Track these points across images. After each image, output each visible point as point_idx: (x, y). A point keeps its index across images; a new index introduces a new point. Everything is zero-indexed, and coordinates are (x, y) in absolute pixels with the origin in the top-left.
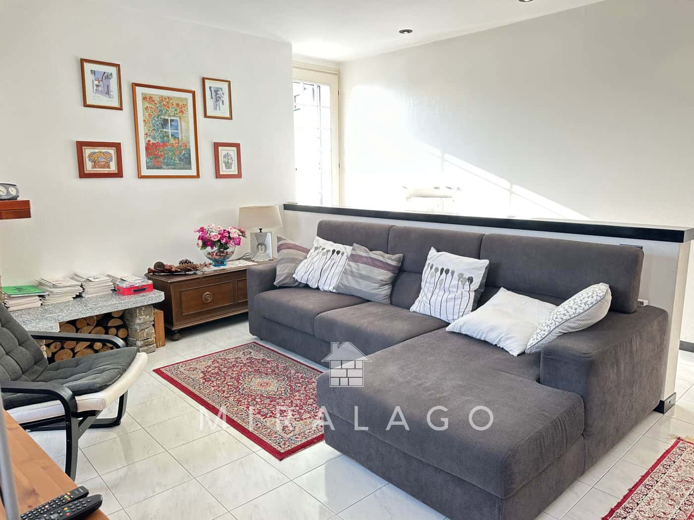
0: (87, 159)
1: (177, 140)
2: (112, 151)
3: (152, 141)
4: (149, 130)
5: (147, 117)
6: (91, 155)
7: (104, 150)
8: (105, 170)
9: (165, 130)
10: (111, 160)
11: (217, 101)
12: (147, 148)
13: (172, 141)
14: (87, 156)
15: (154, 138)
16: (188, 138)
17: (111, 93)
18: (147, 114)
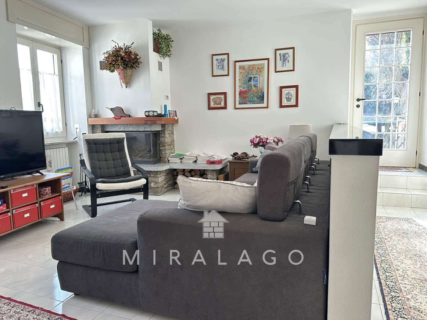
0: (212, 101)
1: (256, 88)
2: (222, 97)
3: (243, 90)
4: (241, 84)
5: (241, 77)
6: (213, 99)
7: (219, 96)
8: (219, 106)
9: (250, 83)
10: (222, 101)
11: (284, 61)
12: (240, 94)
13: (254, 88)
14: (212, 100)
15: (244, 88)
16: (263, 86)
17: (224, 68)
18: (241, 76)
